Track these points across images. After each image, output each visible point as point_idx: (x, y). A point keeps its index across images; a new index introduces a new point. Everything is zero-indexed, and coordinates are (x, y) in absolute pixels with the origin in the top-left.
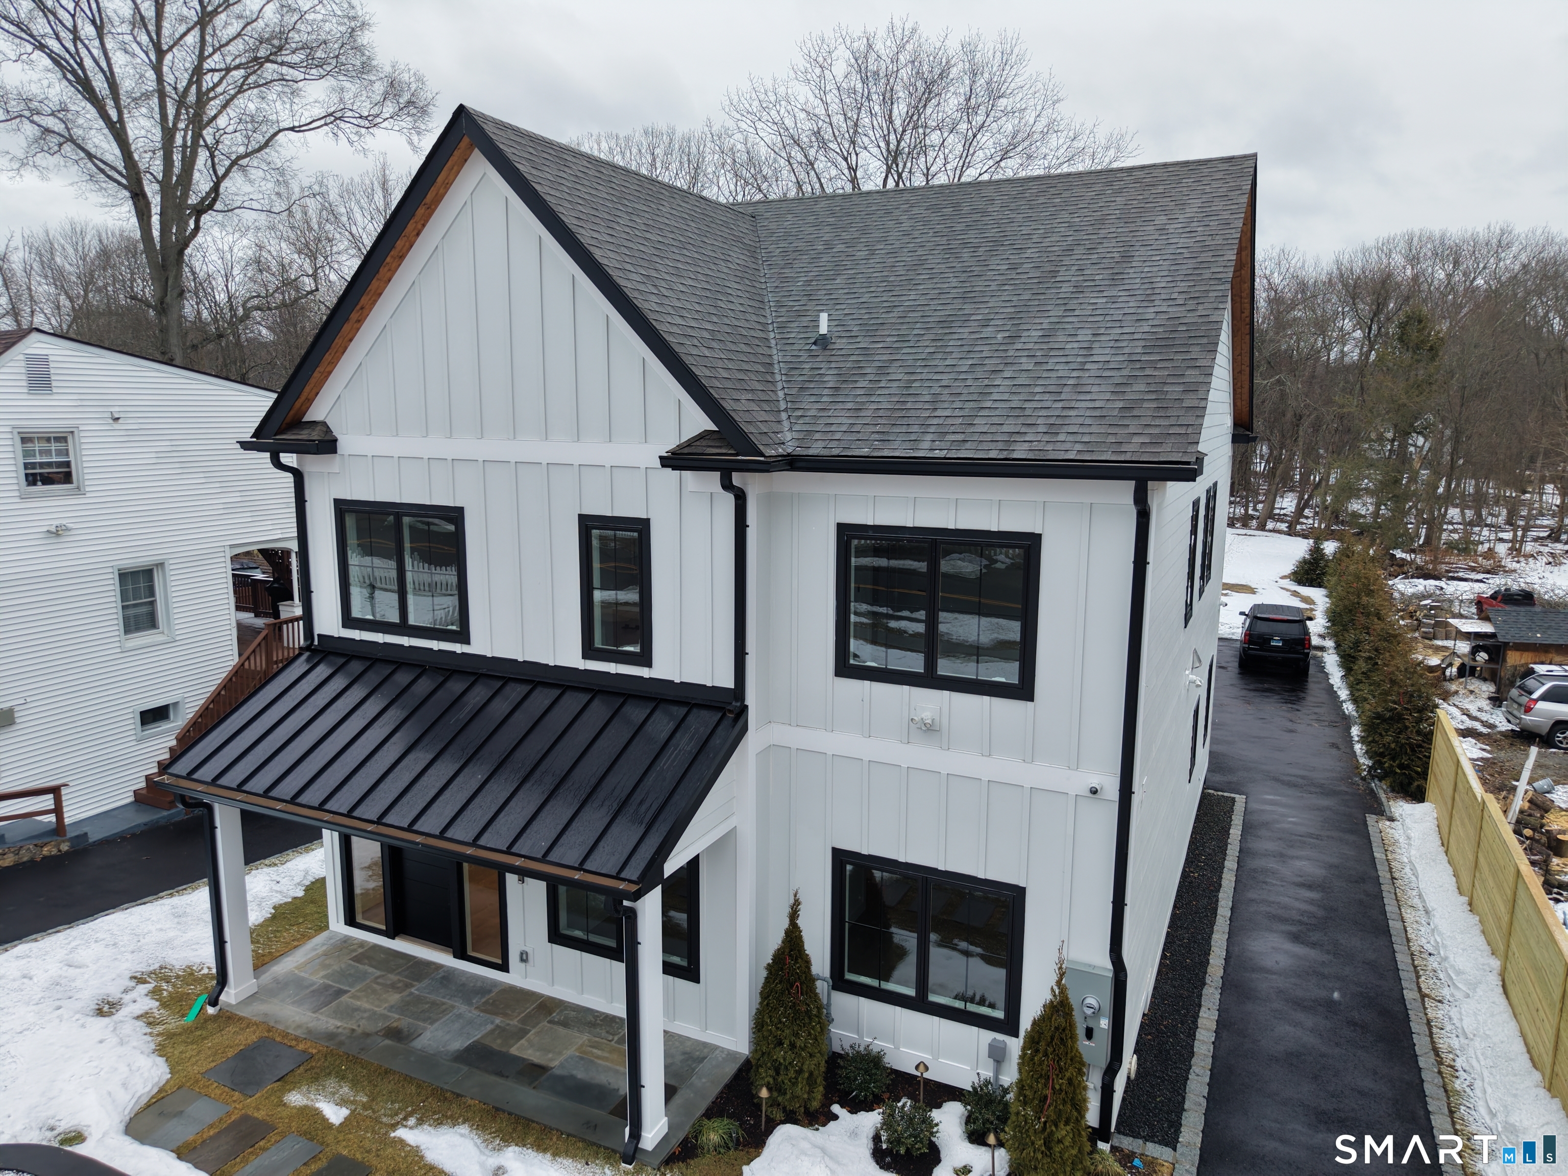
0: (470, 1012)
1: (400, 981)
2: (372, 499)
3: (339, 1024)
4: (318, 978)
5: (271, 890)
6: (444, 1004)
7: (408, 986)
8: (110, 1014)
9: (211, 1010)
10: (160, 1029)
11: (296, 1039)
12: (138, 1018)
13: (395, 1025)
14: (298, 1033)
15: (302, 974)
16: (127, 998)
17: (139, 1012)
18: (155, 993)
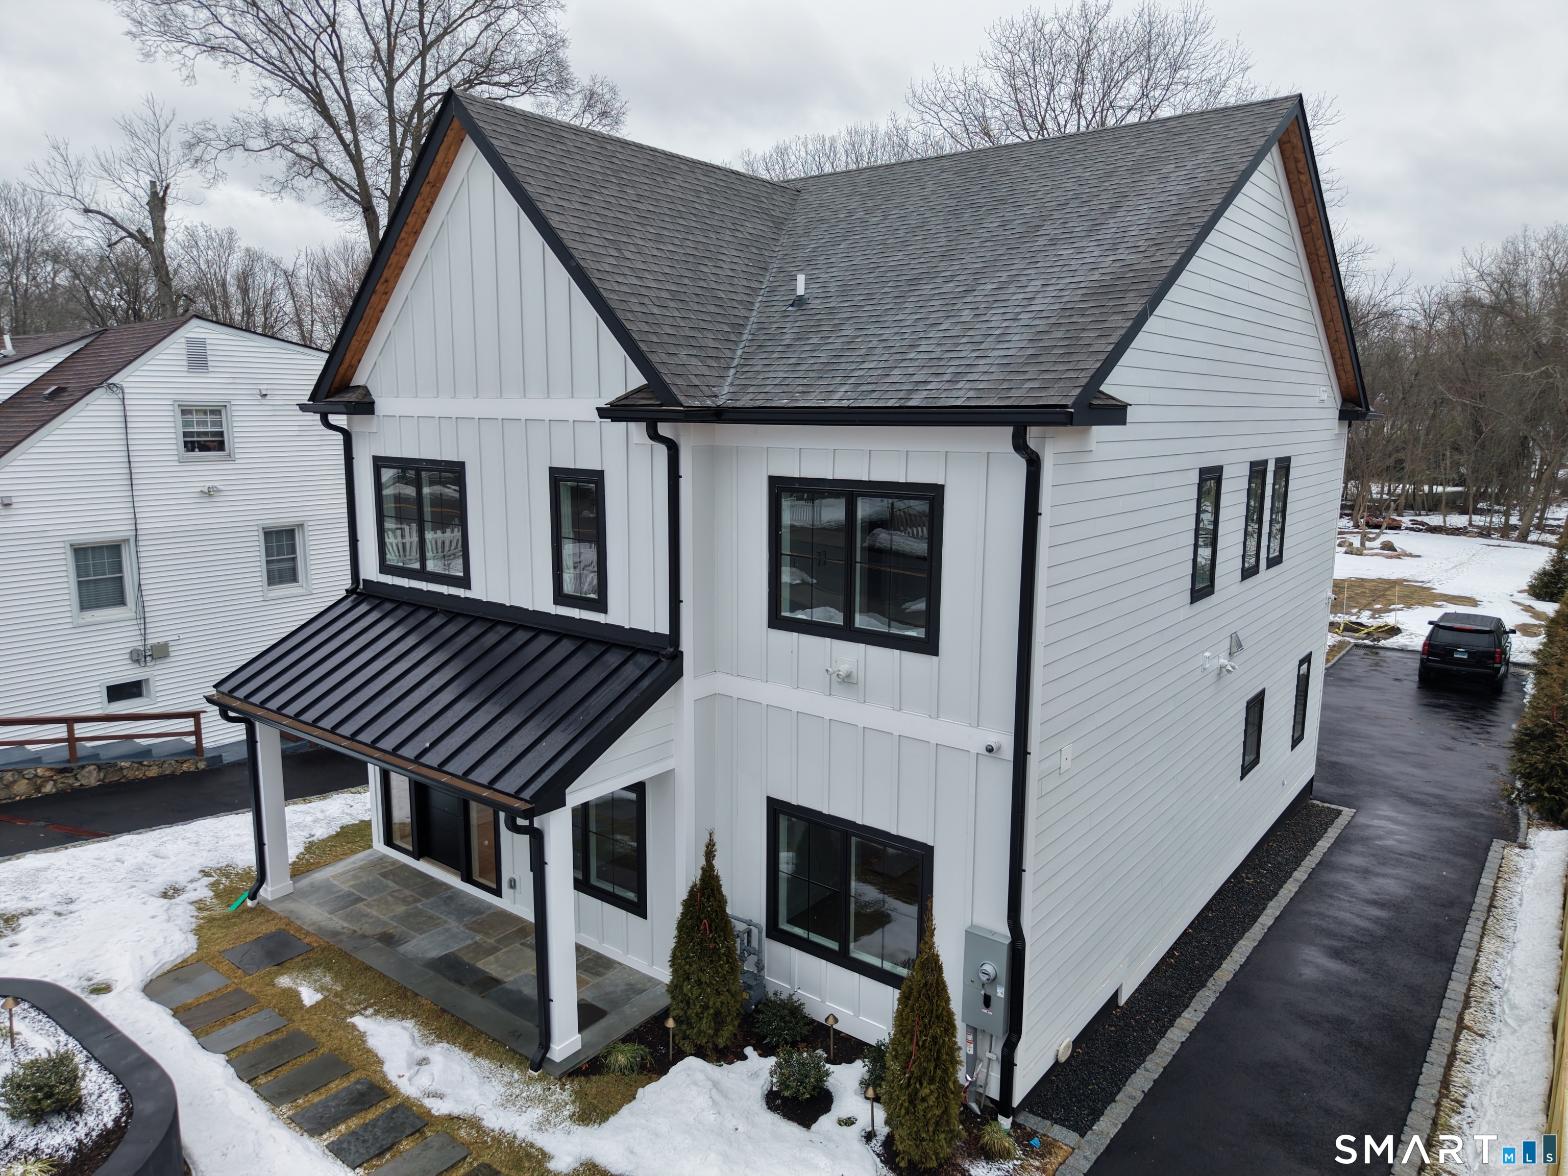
0: (458, 928)
1: (411, 896)
2: (399, 456)
3: (346, 925)
4: (345, 887)
5: (343, 812)
6: (439, 918)
7: (416, 900)
8: (173, 897)
9: (250, 903)
10: (205, 914)
11: (307, 934)
12: (192, 903)
13: (391, 931)
14: (311, 929)
15: (335, 882)
16: (190, 886)
17: (195, 899)
18: (214, 886)
